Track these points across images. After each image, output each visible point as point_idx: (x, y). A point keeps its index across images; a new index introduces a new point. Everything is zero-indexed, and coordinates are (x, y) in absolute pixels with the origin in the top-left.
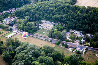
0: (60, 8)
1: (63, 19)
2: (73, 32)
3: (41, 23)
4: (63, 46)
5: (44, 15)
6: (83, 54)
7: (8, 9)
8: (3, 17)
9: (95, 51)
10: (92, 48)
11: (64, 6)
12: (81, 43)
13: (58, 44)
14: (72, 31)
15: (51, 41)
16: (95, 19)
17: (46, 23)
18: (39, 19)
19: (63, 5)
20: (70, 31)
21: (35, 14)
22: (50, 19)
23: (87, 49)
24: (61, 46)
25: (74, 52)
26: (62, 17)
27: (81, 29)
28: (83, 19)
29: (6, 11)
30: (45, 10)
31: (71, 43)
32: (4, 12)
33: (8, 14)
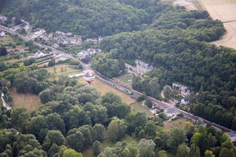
0: (172, 42)
1: (167, 62)
2: (178, 88)
3: (134, 65)
4: (146, 104)
5: (142, 51)
6: (170, 120)
7: (97, 37)
8: (81, 47)
9: (193, 120)
10: (192, 115)
11: (182, 39)
12: (177, 106)
13: (140, 100)
14: (176, 85)
15: (132, 94)
16: (218, 68)
17: (139, 64)
18: (132, 58)
19: (180, 38)
20: (174, 85)
21: (128, 47)
22: (149, 59)
23: (180, 116)
24: (143, 104)
25: (157, 115)
26: (167, 58)
27: (191, 82)
28: (200, 66)
29: (91, 40)
30: (146, 43)
31: (163, 102)
32: (88, 40)
33: (93, 44)
